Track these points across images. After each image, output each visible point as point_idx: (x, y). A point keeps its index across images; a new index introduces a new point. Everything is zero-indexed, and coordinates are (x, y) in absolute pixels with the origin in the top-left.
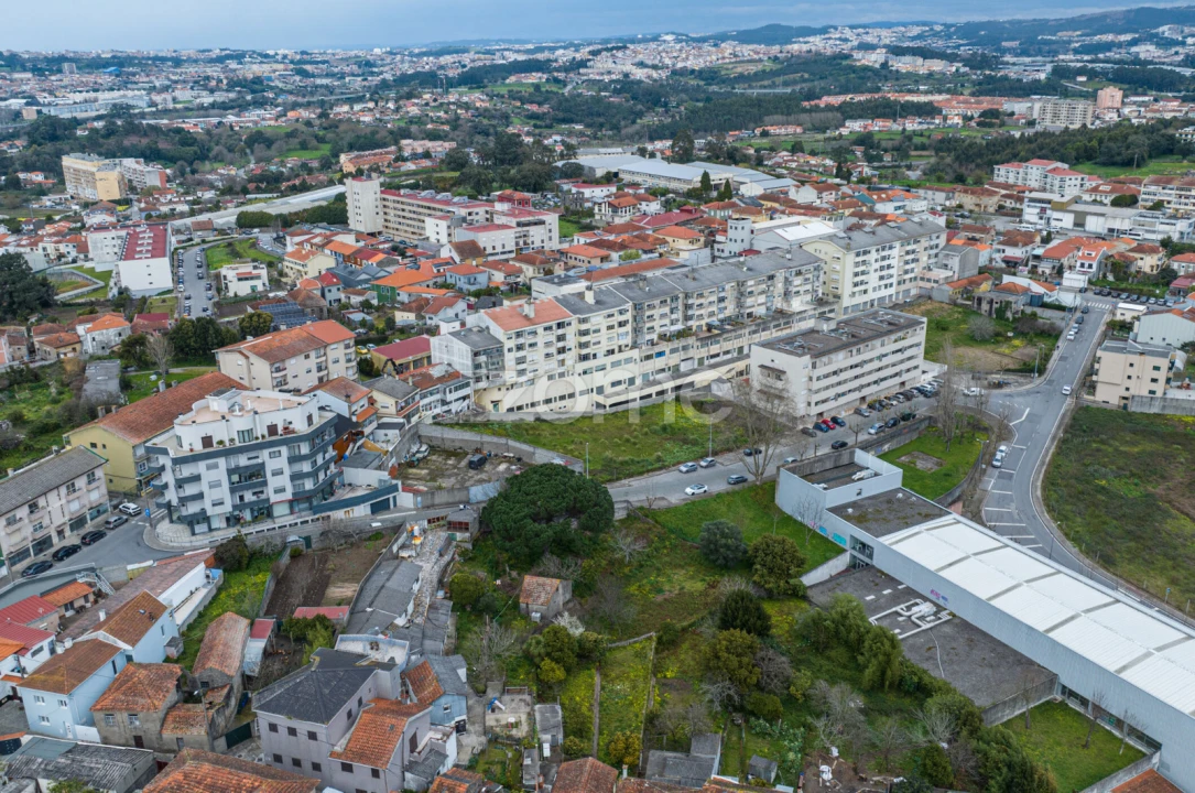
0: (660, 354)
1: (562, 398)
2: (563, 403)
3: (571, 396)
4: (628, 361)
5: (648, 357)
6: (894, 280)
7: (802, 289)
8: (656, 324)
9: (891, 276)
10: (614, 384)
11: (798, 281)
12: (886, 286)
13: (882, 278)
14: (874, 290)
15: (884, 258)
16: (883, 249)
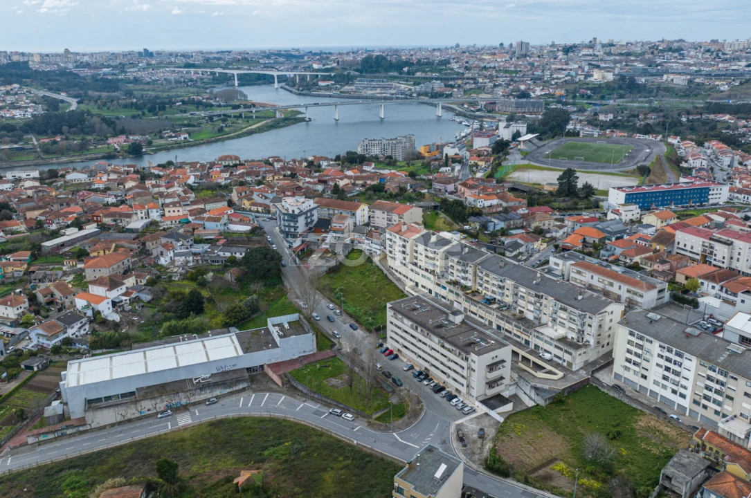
0: (444, 288)
1: (404, 276)
2: (404, 279)
3: (407, 278)
4: (429, 279)
5: (439, 285)
6: (688, 393)
7: (568, 324)
8: (456, 273)
9: (685, 388)
10: (423, 286)
11: (563, 315)
12: (674, 392)
13: (665, 378)
14: (656, 383)
15: (668, 360)
16: (670, 351)
